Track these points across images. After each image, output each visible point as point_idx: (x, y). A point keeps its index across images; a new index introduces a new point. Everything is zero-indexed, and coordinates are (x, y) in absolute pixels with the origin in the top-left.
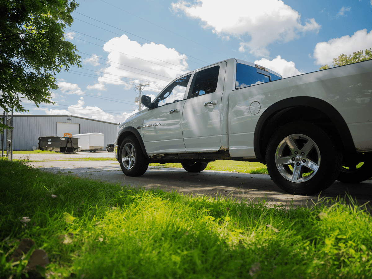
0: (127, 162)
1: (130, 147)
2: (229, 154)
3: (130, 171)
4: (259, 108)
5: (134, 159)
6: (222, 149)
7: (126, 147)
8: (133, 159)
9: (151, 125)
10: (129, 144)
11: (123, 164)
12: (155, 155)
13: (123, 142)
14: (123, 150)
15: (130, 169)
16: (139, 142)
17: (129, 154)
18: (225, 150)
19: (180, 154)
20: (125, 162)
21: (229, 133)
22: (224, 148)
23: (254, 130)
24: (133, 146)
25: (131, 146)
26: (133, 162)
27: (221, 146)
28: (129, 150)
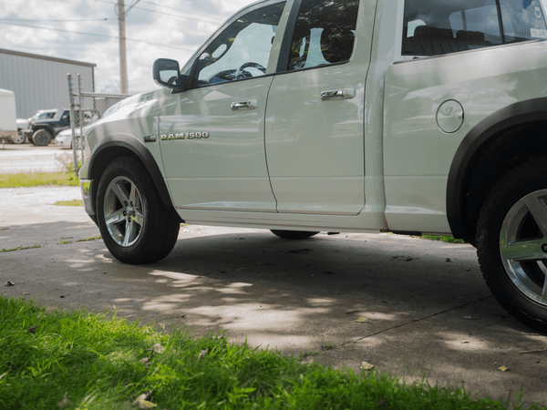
0: (121, 226)
1: (127, 188)
3: (130, 250)
4: (459, 117)
5: (139, 218)
7: (115, 187)
8: (135, 219)
9: (182, 134)
10: (125, 181)
11: (109, 230)
13: (106, 173)
14: (107, 195)
15: (132, 243)
16: (150, 177)
17: (124, 205)
20: (115, 226)
24: (134, 187)
25: (130, 184)
26: (137, 226)
28: (124, 195)
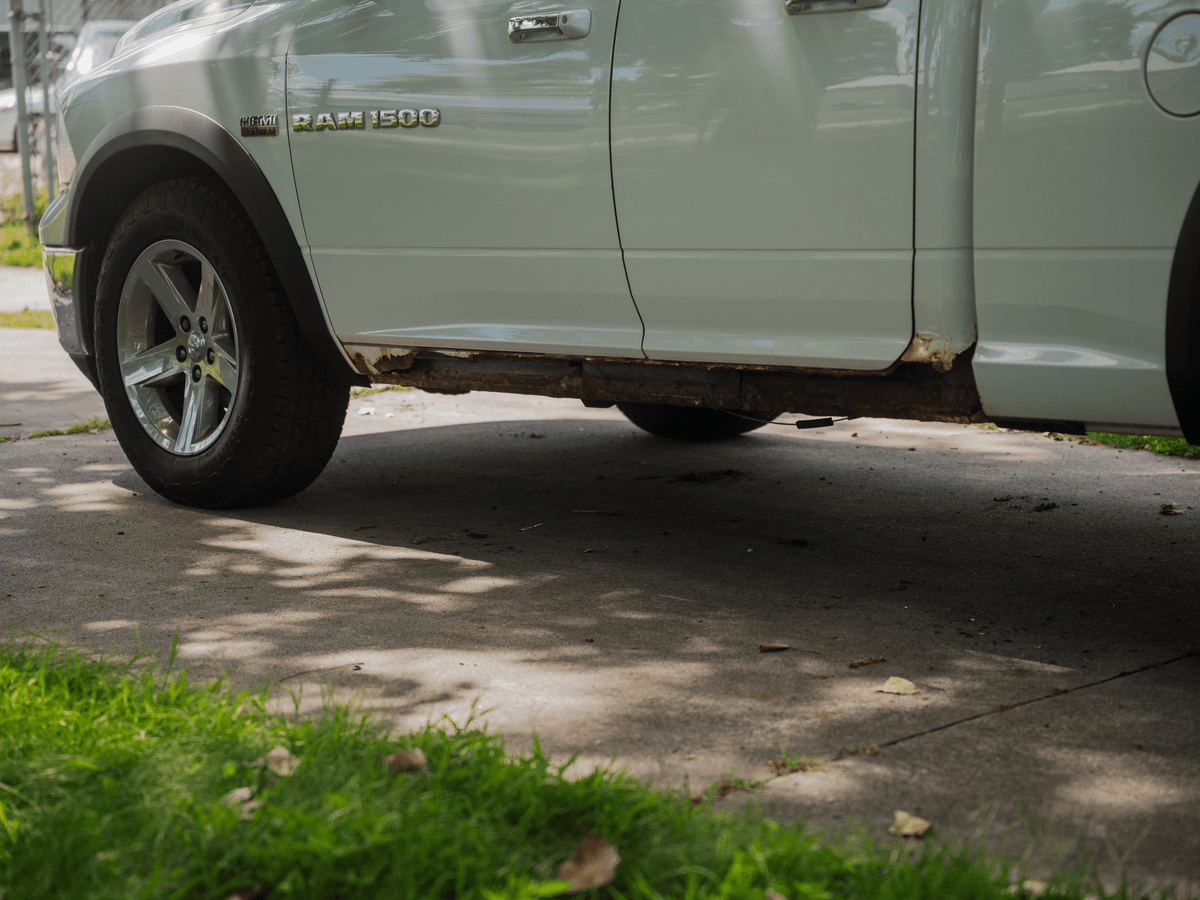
0: (171, 394)
1: (189, 276)
2: (972, 388)
3: (195, 464)
5: (225, 370)
6: (922, 353)
7: (150, 272)
8: (213, 370)
9: (357, 115)
10: (181, 254)
11: (134, 402)
12: (399, 358)
13: (124, 227)
14: (126, 295)
15: (199, 447)
17: (179, 328)
18: (941, 363)
19: (600, 361)
20: (153, 392)
21: (975, 245)
22: (936, 346)
23: (1172, 239)
24: (209, 273)
25: (198, 264)
26: (218, 393)
27: (913, 335)
28: (179, 299)
